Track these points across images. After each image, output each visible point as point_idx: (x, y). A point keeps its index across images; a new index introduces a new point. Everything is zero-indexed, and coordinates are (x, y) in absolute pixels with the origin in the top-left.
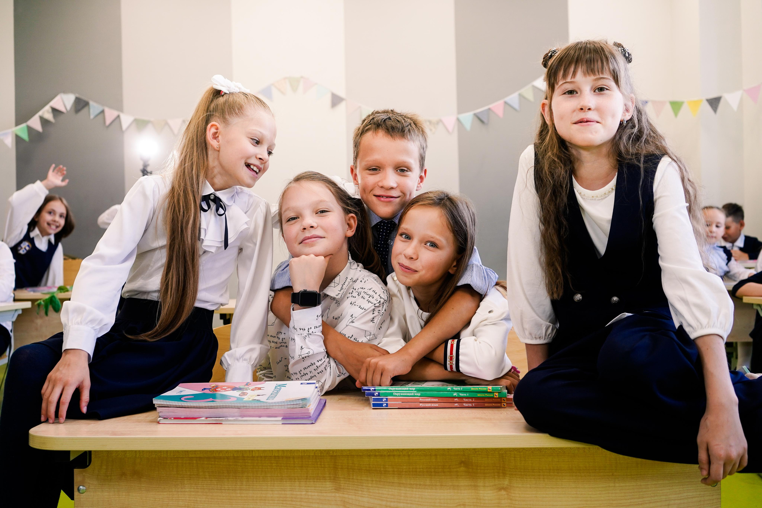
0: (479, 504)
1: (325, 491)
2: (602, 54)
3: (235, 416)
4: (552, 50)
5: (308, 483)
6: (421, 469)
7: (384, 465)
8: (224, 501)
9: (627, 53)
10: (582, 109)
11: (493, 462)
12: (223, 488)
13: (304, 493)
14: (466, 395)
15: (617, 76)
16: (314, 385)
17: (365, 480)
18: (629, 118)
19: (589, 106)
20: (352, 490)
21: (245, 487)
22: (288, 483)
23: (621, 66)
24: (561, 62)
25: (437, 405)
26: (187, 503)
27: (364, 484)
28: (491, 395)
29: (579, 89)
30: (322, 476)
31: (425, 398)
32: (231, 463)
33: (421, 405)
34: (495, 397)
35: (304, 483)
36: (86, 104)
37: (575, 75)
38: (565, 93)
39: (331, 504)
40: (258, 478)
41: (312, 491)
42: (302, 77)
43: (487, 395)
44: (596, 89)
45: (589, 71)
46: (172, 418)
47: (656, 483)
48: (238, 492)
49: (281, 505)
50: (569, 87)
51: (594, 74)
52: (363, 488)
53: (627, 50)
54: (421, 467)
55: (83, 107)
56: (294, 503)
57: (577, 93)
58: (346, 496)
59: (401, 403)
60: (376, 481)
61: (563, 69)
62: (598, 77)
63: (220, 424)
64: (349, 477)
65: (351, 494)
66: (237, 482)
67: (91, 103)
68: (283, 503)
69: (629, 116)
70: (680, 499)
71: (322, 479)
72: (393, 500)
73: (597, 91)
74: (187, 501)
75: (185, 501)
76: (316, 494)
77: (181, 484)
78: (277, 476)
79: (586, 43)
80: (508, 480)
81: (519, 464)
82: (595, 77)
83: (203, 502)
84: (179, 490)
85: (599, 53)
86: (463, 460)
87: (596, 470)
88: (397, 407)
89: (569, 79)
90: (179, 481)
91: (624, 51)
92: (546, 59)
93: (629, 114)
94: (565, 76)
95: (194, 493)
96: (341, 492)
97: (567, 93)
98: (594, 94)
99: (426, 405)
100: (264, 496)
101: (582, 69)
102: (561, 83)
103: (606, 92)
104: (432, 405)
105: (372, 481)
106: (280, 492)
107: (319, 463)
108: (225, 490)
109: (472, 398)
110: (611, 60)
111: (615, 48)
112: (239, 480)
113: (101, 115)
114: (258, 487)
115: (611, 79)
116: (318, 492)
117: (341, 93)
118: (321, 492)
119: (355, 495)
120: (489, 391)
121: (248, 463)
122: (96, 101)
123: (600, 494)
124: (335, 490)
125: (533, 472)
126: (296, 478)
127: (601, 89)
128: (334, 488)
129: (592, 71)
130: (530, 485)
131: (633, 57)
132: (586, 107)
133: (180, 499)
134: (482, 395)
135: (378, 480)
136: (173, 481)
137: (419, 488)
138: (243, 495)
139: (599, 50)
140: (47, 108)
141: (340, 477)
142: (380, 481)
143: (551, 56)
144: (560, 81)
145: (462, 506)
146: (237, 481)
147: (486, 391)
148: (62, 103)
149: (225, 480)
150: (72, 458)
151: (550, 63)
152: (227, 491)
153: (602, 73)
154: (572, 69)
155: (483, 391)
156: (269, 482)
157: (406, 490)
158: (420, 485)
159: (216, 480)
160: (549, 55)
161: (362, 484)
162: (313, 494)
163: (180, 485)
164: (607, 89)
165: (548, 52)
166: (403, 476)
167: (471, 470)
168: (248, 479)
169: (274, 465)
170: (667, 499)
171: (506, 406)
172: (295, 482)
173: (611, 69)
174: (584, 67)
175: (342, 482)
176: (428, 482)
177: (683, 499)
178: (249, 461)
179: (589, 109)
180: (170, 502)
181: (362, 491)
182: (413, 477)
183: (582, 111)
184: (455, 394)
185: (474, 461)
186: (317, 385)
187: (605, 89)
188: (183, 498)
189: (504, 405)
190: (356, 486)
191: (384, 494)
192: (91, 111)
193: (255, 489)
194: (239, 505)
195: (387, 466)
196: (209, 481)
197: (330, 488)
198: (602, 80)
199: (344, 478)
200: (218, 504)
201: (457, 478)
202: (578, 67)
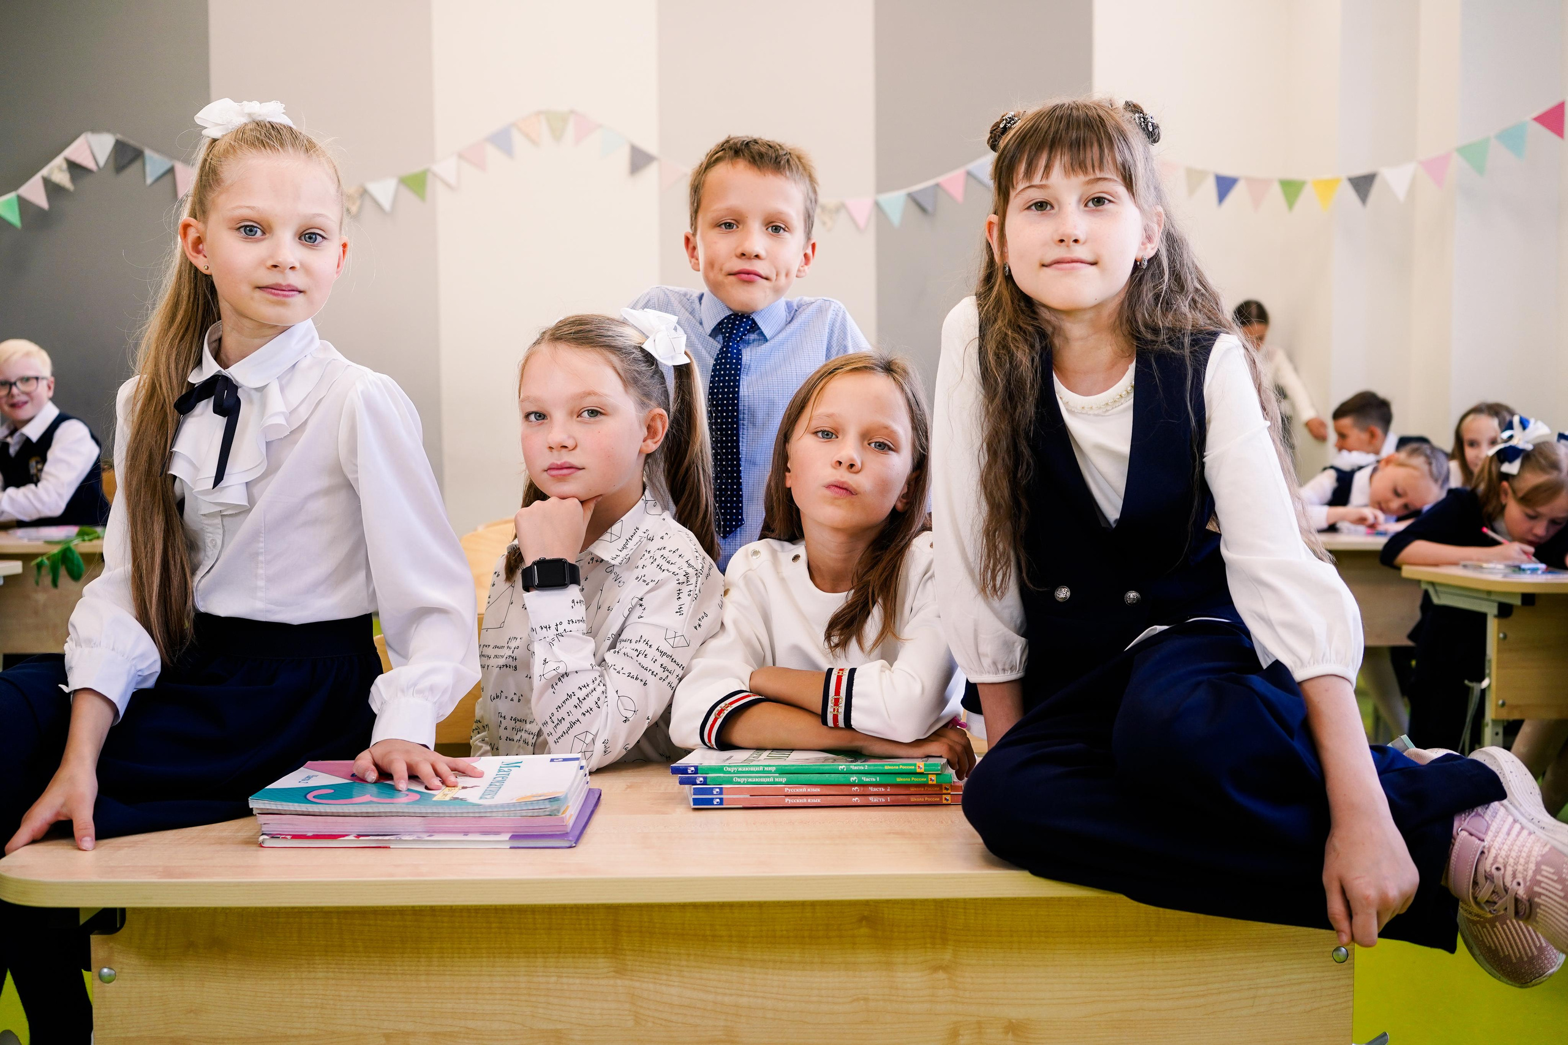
0: (895, 997)
1: (596, 976)
2: (1100, 133)
3: (414, 832)
4: (1006, 117)
5: (562, 960)
6: (785, 932)
7: (711, 925)
8: (393, 995)
9: (1150, 124)
10: (1062, 241)
11: (923, 917)
12: (392, 972)
13: (553, 979)
14: (874, 780)
15: (1130, 176)
16: (577, 762)
17: (673, 953)
18: (1152, 254)
19: (1075, 235)
20: (648, 972)
21: (436, 968)
22: (521, 960)
23: (1137, 153)
24: (1023, 144)
25: (817, 801)
26: (319, 1001)
27: (673, 962)
28: (922, 780)
29: (1057, 200)
30: (588, 946)
31: (796, 787)
32: (408, 923)
33: (789, 801)
34: (930, 782)
35: (553, 960)
36: (138, 155)
37: (1049, 173)
38: (1029, 208)
39: (607, 1001)
40: (462, 951)
41: (570, 975)
42: (572, 112)
43: (915, 779)
44: (1089, 201)
45: (1076, 167)
46: (289, 837)
47: (1231, 955)
48: (423, 978)
49: (508, 1002)
50: (1037, 195)
51: (1085, 172)
52: (670, 970)
53: (1150, 119)
54: (784, 928)
55: (132, 161)
56: (534, 999)
57: (1052, 207)
58: (637, 984)
59: (748, 796)
60: (695, 954)
61: (1026, 157)
62: (1092, 177)
63: (386, 847)
64: (643, 948)
65: (646, 980)
66: (422, 960)
67: (148, 153)
68: (511, 1000)
69: (1152, 249)
70: (1277, 987)
71: (591, 953)
72: (727, 991)
73: (1090, 204)
74: (321, 997)
75: (316, 996)
76: (578, 981)
77: (308, 964)
78: (501, 948)
79: (1072, 109)
80: (951, 951)
81: (972, 921)
82: (1087, 178)
83: (353, 999)
84: (303, 977)
85: (1095, 130)
86: (866, 913)
87: (1119, 931)
88: (741, 806)
89: (1037, 180)
90: (303, 957)
91: (1144, 119)
92: (997, 134)
93: (1153, 246)
94: (1029, 173)
95: (333, 982)
96: (628, 977)
97: (1033, 207)
98: (1086, 211)
99: (798, 801)
100: (474, 985)
101: (1063, 162)
102: (1021, 186)
103: (1108, 206)
104: (809, 801)
105: (689, 955)
106: (506, 979)
107: (584, 922)
108: (397, 974)
109: (885, 786)
110: (1118, 143)
111: (1129, 115)
112: (424, 956)
113: (169, 177)
114: (461, 969)
115: (1119, 180)
116: (580, 977)
117: (650, 146)
118: (588, 978)
119: (655, 983)
120: (918, 771)
121: (443, 922)
122: (157, 150)
123: (1125, 977)
124: (614, 973)
125: (999, 936)
126: (539, 950)
127: (1099, 201)
128: (612, 969)
129: (1080, 167)
130: (993, 960)
131: (1163, 131)
132: (1069, 237)
133: (306, 992)
134: (904, 780)
135: (699, 953)
136: (292, 958)
137: (780, 969)
138: (432, 985)
139: (1094, 124)
140: (59, 161)
141: (625, 947)
142: (703, 956)
143: (1005, 130)
144: (1020, 183)
145: (862, 1002)
146: (420, 958)
147: (912, 771)
148: (88, 152)
149: (396, 955)
150: (82, 920)
151: (1002, 144)
152: (399, 976)
153: (1101, 168)
154: (1043, 162)
155: (908, 771)
156: (484, 959)
157: (755, 973)
158: (781, 962)
159: (378, 955)
160: (1002, 126)
161: (668, 961)
162: (571, 981)
163: (306, 966)
164: (1110, 201)
165: (998, 120)
166: (750, 945)
167: (880, 933)
168: (443, 953)
169: (494, 925)
170: (1251, 986)
171: (949, 802)
172: (537, 958)
173: (1118, 162)
174: (1066, 158)
175: (628, 958)
176: (797, 957)
177: (1282, 986)
178: (446, 919)
179: (1076, 241)
180: (287, 1000)
181: (667, 975)
182: (769, 948)
183: (1063, 244)
184: (854, 779)
185: (886, 916)
186: (584, 763)
187: (1106, 202)
188: (311, 992)
189: (946, 799)
190: (655, 965)
191: (710, 980)
192: (148, 168)
193: (457, 973)
194: (425, 1005)
195: (718, 927)
196: (365, 959)
197: (606, 970)
198: (1101, 183)
199: (633, 950)
200: (383, 1002)
201: (853, 948)
202: (1055, 156)
